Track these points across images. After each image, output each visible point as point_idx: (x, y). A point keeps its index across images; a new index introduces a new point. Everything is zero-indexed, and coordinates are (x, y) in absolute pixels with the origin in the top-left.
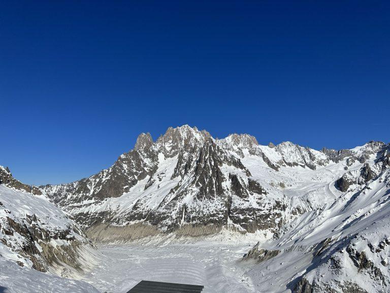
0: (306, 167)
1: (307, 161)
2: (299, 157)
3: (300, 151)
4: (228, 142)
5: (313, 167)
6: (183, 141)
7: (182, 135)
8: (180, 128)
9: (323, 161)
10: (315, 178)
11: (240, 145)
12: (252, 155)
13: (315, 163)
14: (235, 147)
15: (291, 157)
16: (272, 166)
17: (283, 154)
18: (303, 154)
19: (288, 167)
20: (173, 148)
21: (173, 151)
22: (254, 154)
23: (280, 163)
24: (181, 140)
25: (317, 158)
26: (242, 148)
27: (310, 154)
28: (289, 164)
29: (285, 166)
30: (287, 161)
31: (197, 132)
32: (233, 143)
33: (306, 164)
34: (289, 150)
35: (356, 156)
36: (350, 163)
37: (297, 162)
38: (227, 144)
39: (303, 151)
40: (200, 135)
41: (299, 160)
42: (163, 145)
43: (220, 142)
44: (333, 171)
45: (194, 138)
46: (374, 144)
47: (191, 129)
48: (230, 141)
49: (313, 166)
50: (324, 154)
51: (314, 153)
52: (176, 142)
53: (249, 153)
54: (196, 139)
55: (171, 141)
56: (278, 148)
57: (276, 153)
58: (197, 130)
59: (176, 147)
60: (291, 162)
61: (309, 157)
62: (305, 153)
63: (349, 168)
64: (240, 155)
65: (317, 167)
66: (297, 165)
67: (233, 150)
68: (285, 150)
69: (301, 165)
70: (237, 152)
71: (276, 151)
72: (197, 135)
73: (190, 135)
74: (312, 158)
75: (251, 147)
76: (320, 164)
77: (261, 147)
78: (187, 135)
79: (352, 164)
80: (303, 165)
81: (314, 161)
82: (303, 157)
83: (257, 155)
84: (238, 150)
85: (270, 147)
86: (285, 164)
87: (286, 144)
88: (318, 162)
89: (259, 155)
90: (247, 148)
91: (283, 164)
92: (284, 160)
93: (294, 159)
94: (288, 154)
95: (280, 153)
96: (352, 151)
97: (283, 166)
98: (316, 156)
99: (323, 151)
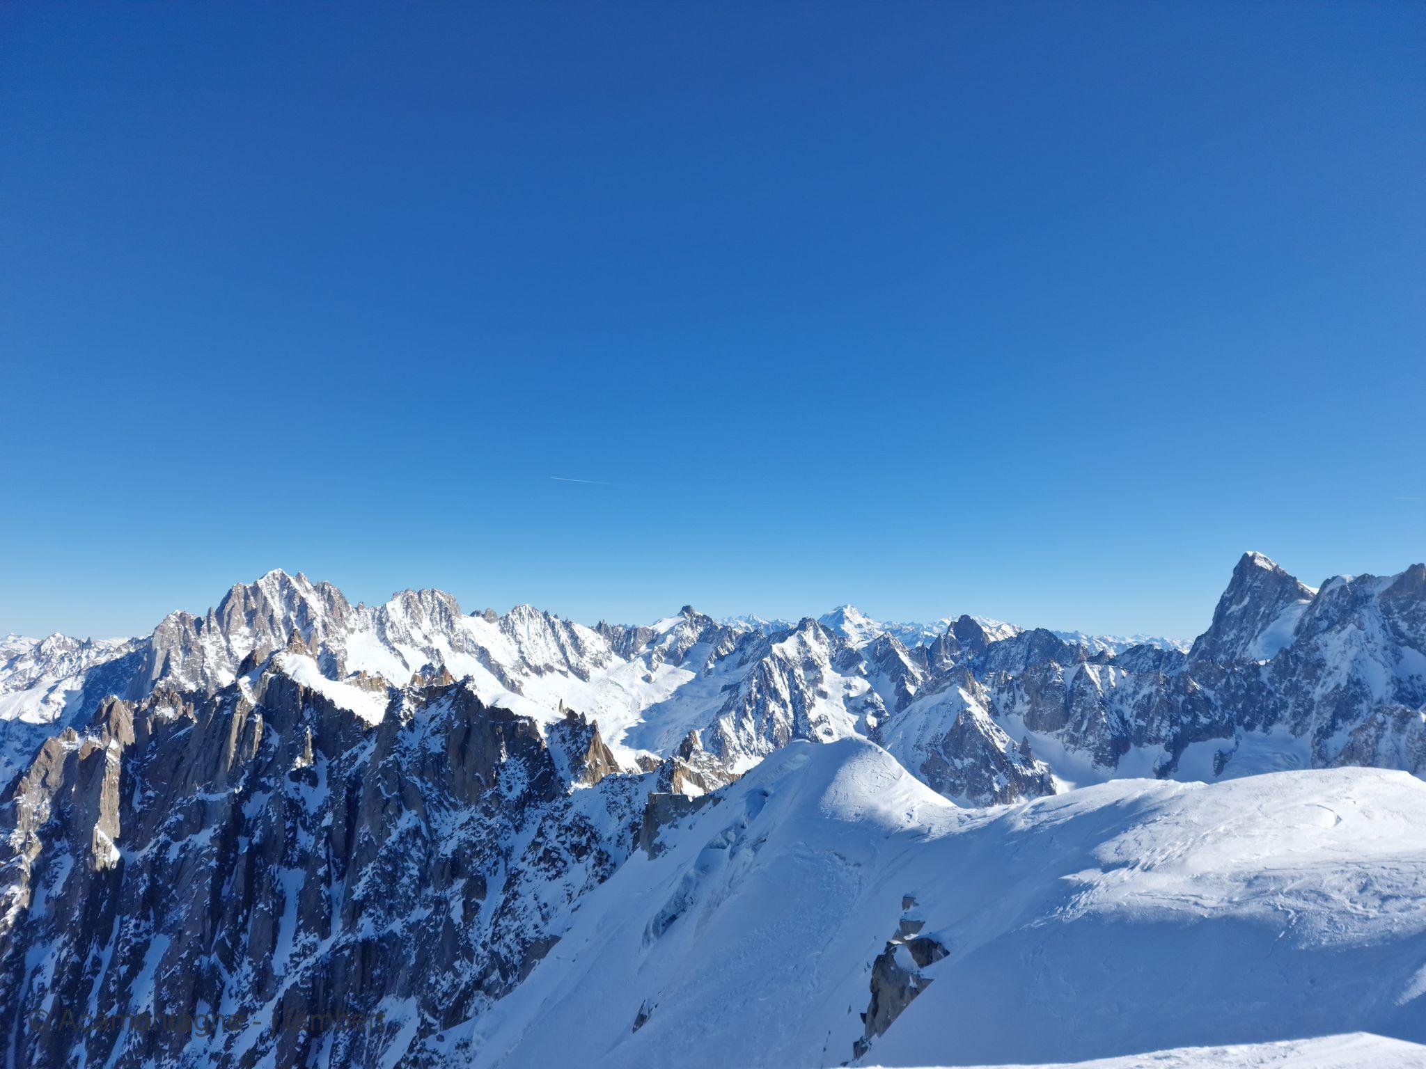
0: (570, 673)
1: (573, 659)
2: (553, 649)
3: (554, 632)
4: (395, 620)
5: (582, 675)
6: (282, 627)
7: (274, 608)
8: (263, 581)
9: (600, 656)
10: (596, 710)
11: (426, 625)
12: (459, 655)
13: (585, 663)
14: (417, 635)
15: (538, 648)
16: (511, 686)
17: (519, 643)
18: (562, 640)
19: (533, 676)
22: (460, 649)
23: (519, 668)
24: (274, 622)
25: (589, 649)
26: (432, 632)
27: (573, 637)
28: (538, 671)
29: (526, 674)
30: (530, 662)
32: (407, 621)
33: (570, 667)
35: (665, 646)
36: (655, 665)
37: (551, 664)
39: (561, 632)
40: (319, 599)
41: (555, 658)
43: (370, 617)
44: (625, 684)
45: (319, 619)
48: (400, 616)
49: (582, 671)
50: (602, 637)
51: (582, 637)
53: (449, 648)
54: (324, 624)
55: (245, 631)
56: (507, 623)
57: (504, 637)
60: (540, 663)
61: (573, 650)
62: (564, 635)
63: (654, 676)
65: (592, 674)
66: (551, 669)
67: (414, 644)
68: (520, 628)
69: (560, 671)
70: (423, 650)
71: (503, 632)
73: (301, 609)
74: (580, 649)
75: (452, 629)
76: (598, 663)
77: (470, 624)
78: (291, 608)
79: (658, 666)
80: (564, 669)
81: (585, 658)
82: (562, 648)
83: (467, 651)
84: (425, 643)
85: (488, 621)
86: (526, 670)
87: (523, 613)
88: (591, 659)
89: (473, 652)
90: (441, 634)
91: (524, 671)
92: (523, 658)
93: (544, 655)
94: (531, 641)
95: (512, 639)
96: (653, 632)
97: (524, 675)
98: (587, 644)
99: (600, 628)
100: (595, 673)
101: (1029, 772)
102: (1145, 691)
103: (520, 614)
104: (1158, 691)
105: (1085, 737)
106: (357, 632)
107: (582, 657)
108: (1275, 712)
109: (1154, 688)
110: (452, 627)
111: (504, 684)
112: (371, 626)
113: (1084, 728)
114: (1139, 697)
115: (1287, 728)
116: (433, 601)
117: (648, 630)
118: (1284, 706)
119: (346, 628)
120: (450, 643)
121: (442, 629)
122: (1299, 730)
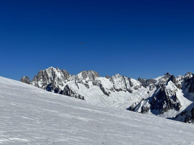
0: (127, 91)
1: (128, 88)
2: (123, 85)
3: (125, 81)
4: (79, 78)
5: (130, 92)
6: (50, 79)
7: (49, 75)
8: (47, 70)
9: (137, 87)
11: (87, 79)
12: (95, 86)
13: (132, 89)
14: (84, 81)
15: (119, 85)
16: (106, 93)
17: (114, 83)
18: (126, 82)
19: (116, 92)
20: (44, 84)
21: (44, 87)
22: (95, 85)
23: (112, 89)
24: (48, 78)
25: (134, 85)
26: (89, 81)
27: (130, 82)
28: (117, 90)
29: (114, 91)
30: (116, 88)
31: (59, 72)
32: (82, 78)
33: (127, 90)
34: (118, 80)
35: (156, 84)
36: (151, 89)
37: (122, 88)
38: (78, 79)
40: (61, 73)
41: (123, 87)
42: (37, 83)
43: (74, 77)
44: (141, 94)
45: (57, 77)
46: (167, 77)
47: (55, 70)
48: (81, 76)
49: (130, 90)
50: (139, 82)
51: (133, 82)
52: (45, 80)
53: (92, 84)
54: (58, 78)
55: (42, 80)
56: (112, 79)
57: (110, 82)
58: (59, 70)
59: (46, 83)
60: (118, 88)
61: (129, 85)
62: (127, 81)
64: (87, 86)
65: (133, 91)
66: (122, 90)
67: (83, 83)
68: (115, 80)
69: (124, 91)
70: (85, 85)
71: (110, 81)
72: (59, 74)
73: (54, 75)
74: (131, 85)
75: (94, 80)
76: (136, 89)
77: (101, 79)
78: (52, 75)
79: (153, 89)
80: (125, 90)
81: (132, 87)
82: (126, 85)
83: (97, 85)
84: (85, 83)
85: (107, 78)
86: (114, 90)
87: (117, 76)
88: (134, 87)
89: (98, 85)
90: (91, 81)
91: (113, 90)
92: (114, 87)
93: (120, 87)
94: (117, 83)
95: (112, 82)
96: (155, 80)
97: (113, 91)
98: (134, 84)
99: (139, 79)
100: (134, 91)
103: (116, 76)
106: (70, 81)
107: (131, 87)
110: (94, 79)
111: (104, 93)
112: (74, 79)
116: (90, 73)
117: (153, 80)
119: (67, 80)
120: (93, 83)
121: (92, 80)
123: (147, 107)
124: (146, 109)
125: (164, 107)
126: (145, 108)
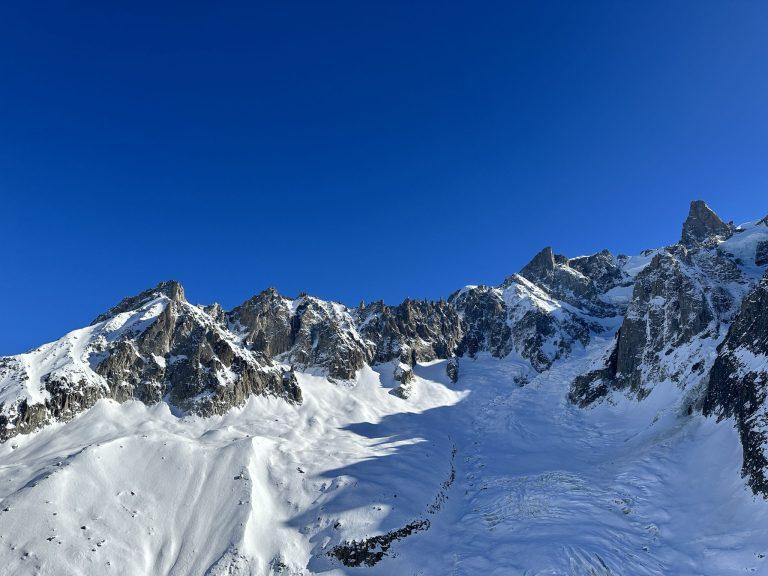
101: (266, 369)
102: (372, 317)
104: (384, 317)
105: (317, 355)
108: (476, 342)
109: (379, 315)
113: (315, 346)
114: (367, 322)
115: (489, 354)
118: (482, 338)
122: (502, 351)
123: (82, 383)
124: (82, 393)
125: (223, 382)
126: (71, 385)
